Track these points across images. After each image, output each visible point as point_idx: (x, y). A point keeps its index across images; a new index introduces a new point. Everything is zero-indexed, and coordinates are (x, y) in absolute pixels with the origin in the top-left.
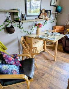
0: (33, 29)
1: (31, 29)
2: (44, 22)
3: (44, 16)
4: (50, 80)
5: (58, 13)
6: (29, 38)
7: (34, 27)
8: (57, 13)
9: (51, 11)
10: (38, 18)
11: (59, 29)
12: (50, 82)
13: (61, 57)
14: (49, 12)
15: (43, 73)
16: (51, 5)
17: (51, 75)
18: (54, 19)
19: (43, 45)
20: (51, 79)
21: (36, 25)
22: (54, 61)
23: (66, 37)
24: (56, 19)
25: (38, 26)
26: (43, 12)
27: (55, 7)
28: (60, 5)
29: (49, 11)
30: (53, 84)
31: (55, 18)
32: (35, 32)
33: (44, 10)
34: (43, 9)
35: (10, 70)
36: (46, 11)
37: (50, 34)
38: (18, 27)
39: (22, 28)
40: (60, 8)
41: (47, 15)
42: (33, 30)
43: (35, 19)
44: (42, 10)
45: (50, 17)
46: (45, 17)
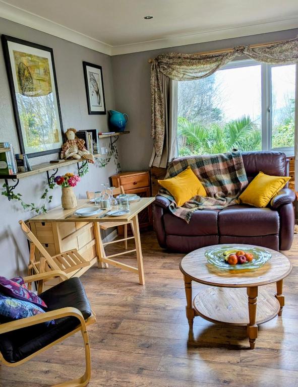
0: (49, 194)
1: (43, 197)
2: (79, 169)
3: (76, 150)
4: (140, 331)
5: (118, 134)
6: (43, 224)
7: (51, 188)
8: (113, 133)
9: (94, 132)
10: (60, 158)
11: (135, 183)
12: (142, 335)
13: (159, 271)
14: (89, 136)
15: (115, 321)
16: (90, 113)
17: (139, 320)
18: (110, 154)
19: (93, 243)
20: (140, 328)
21: (59, 181)
22: (140, 284)
23: (158, 204)
24: (115, 153)
25: (65, 182)
26: (72, 136)
27: (105, 117)
28: (119, 108)
29: (88, 131)
30: (149, 337)
31: (112, 148)
32: (57, 202)
33: (73, 130)
34: (71, 130)
35: (27, 309)
36: (81, 135)
37: (108, 202)
38: (3, 193)
39: (16, 197)
40: (119, 118)
41: (86, 145)
42: (51, 197)
43: (52, 162)
44: (65, 131)
45: (95, 151)
46: (80, 152)
